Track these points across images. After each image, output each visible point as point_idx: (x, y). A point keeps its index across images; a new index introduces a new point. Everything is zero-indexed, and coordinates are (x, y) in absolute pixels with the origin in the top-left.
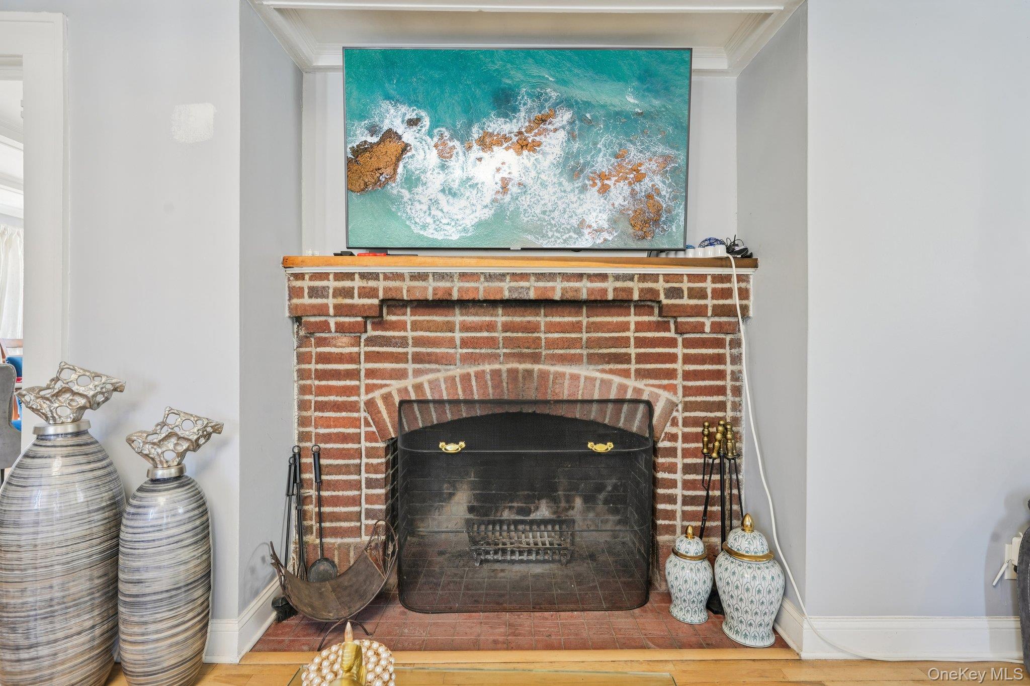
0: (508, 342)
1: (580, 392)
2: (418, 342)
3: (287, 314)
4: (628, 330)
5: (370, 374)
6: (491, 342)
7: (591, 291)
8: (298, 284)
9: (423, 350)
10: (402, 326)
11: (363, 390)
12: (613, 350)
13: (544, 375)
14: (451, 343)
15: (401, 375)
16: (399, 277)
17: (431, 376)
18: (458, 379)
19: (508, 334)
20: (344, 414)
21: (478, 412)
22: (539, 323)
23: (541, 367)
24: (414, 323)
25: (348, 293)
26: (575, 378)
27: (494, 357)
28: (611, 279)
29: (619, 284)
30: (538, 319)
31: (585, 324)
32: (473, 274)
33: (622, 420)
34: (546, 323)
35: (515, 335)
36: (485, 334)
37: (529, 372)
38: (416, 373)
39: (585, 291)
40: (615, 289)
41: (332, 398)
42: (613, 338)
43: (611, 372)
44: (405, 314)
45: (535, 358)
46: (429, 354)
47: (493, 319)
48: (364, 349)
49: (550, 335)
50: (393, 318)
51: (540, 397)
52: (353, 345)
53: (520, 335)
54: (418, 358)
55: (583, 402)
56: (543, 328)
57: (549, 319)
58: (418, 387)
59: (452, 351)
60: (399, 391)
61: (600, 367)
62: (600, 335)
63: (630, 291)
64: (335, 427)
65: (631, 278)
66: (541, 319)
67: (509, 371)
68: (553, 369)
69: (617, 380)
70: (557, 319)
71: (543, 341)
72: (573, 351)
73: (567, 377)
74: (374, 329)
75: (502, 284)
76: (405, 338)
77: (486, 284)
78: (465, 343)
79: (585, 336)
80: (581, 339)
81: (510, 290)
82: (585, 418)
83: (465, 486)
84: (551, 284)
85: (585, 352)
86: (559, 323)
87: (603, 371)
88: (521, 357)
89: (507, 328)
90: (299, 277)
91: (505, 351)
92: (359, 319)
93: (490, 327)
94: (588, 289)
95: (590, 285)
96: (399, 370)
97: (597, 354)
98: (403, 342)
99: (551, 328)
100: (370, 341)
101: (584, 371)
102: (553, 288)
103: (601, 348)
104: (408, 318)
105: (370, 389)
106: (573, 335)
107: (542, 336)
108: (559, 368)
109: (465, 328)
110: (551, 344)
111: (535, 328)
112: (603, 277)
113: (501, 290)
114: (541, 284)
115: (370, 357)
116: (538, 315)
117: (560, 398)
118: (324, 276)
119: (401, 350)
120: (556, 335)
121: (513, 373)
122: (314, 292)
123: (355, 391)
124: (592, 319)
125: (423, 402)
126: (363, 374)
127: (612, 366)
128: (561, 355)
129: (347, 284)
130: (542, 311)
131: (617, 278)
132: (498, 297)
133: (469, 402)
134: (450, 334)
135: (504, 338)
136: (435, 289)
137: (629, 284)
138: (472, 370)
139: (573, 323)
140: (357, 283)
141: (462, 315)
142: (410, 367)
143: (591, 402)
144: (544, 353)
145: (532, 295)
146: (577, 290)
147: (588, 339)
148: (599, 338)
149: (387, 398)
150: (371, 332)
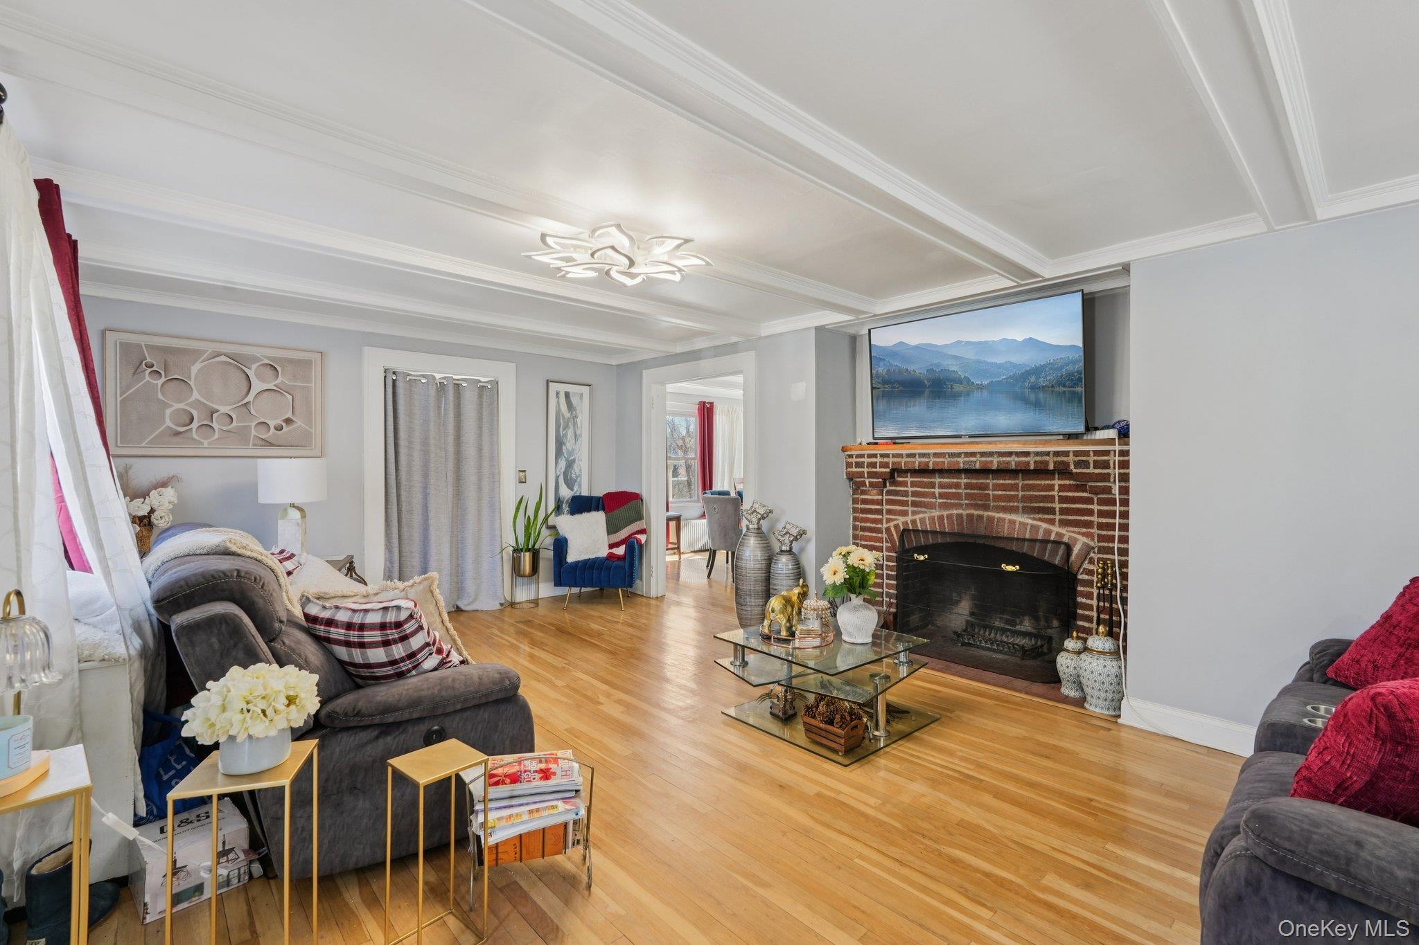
0: (968, 496)
1: (1016, 533)
2: (915, 494)
3: (845, 477)
4: (1053, 490)
5: (889, 512)
6: (957, 496)
7: (1018, 463)
8: (850, 460)
9: (917, 499)
10: (904, 484)
11: (884, 521)
12: (1042, 505)
13: (991, 519)
14: (933, 495)
15: (905, 513)
16: (900, 456)
17: (921, 516)
18: (936, 518)
19: (968, 491)
20: (874, 534)
21: (948, 540)
22: (989, 484)
23: (990, 513)
24: (912, 482)
25: (873, 465)
26: (1012, 522)
27: (959, 506)
28: (1032, 455)
29: (1038, 459)
30: (988, 481)
31: (1020, 485)
32: (941, 454)
33: (1047, 555)
34: (993, 484)
35: (973, 491)
36: (954, 490)
37: (981, 517)
38: (914, 513)
39: (1013, 463)
40: (1035, 462)
41: (868, 525)
42: (1041, 495)
43: (1040, 520)
44: (907, 477)
45: (986, 507)
46: (921, 502)
47: (959, 481)
48: (885, 497)
49: (996, 493)
50: (901, 479)
51: (988, 534)
52: (879, 495)
53: (976, 491)
54: (914, 504)
55: (1018, 539)
56: (991, 488)
57: (995, 481)
58: (914, 522)
59: (933, 500)
60: (903, 523)
61: (1032, 516)
62: (1032, 493)
63: (1047, 463)
64: (870, 541)
65: (1048, 454)
66: (991, 482)
67: (968, 515)
68: (997, 515)
69: (1044, 525)
70: (1001, 482)
71: (991, 496)
72: (1011, 504)
73: (1007, 521)
74: (890, 486)
75: (959, 459)
76: (907, 491)
77: (949, 459)
78: (941, 496)
79: (1021, 493)
80: (1018, 495)
81: (964, 463)
82: (1019, 551)
83: (968, 597)
84: (990, 459)
85: (1021, 505)
86: (1002, 484)
87: (1034, 519)
88: (976, 507)
89: (967, 486)
90: (851, 456)
91: (966, 502)
92: (880, 480)
93: (957, 486)
94: (1016, 462)
95: (1017, 459)
96: (904, 511)
97: (1030, 507)
98: (906, 494)
99: (996, 487)
100: (889, 493)
101: (1019, 518)
102: (992, 462)
103: (1032, 502)
104: (909, 480)
105: (888, 521)
106: (1012, 493)
107: (991, 493)
108: (1001, 515)
109: (942, 486)
110: (997, 498)
111: (985, 487)
112: (1027, 454)
113: (958, 463)
114: (984, 459)
115: (889, 502)
116: (987, 478)
117: (1002, 536)
118: (862, 456)
119: (905, 499)
120: (1000, 493)
121: (970, 516)
122: (859, 465)
123: (880, 521)
124: (1026, 482)
125: (916, 531)
126: (884, 511)
127: (1040, 516)
128: (1004, 506)
129: (874, 460)
130: (991, 476)
131: (1037, 454)
132: (956, 468)
133: (943, 533)
134: (932, 490)
135: (966, 494)
136: (919, 463)
137: (1047, 458)
138: (945, 513)
139: (1011, 484)
140: (879, 460)
141: (939, 478)
142: (910, 509)
143: (1024, 540)
144: (991, 504)
145: (978, 466)
146: (1008, 463)
147: (1023, 496)
148: (1032, 496)
149: (896, 527)
150: (889, 487)
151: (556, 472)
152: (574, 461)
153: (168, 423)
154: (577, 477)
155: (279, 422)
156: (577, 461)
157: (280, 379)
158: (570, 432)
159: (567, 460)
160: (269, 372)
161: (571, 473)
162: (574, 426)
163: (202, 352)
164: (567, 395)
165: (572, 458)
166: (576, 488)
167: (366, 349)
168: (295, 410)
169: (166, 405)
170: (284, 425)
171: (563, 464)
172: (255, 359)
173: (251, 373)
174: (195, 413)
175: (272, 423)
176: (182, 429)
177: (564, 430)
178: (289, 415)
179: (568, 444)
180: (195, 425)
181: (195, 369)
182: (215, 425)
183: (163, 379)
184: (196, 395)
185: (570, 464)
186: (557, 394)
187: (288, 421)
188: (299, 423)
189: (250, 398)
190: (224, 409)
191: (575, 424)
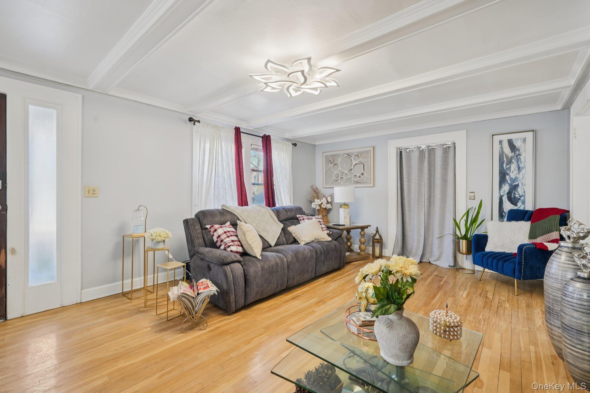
151: (499, 193)
152: (517, 186)
153: (334, 178)
154: (521, 196)
155: (360, 175)
156: (520, 185)
157: (360, 159)
158: (514, 166)
159: (510, 185)
160: (358, 157)
161: (515, 194)
162: (517, 162)
163: (340, 154)
164: (510, 142)
165: (516, 183)
166: (519, 204)
167: (389, 141)
168: (365, 170)
169: (334, 172)
170: (361, 175)
171: (506, 188)
172: (353, 153)
173: (352, 158)
174: (339, 174)
175: (358, 175)
176: (337, 179)
177: (507, 165)
178: (363, 172)
179: (511, 174)
180: (339, 178)
181: (339, 160)
182: (344, 177)
183: (333, 165)
184: (340, 168)
185: (514, 188)
186: (501, 142)
187: (362, 174)
188: (365, 174)
189: (352, 167)
190: (346, 172)
191: (518, 160)
